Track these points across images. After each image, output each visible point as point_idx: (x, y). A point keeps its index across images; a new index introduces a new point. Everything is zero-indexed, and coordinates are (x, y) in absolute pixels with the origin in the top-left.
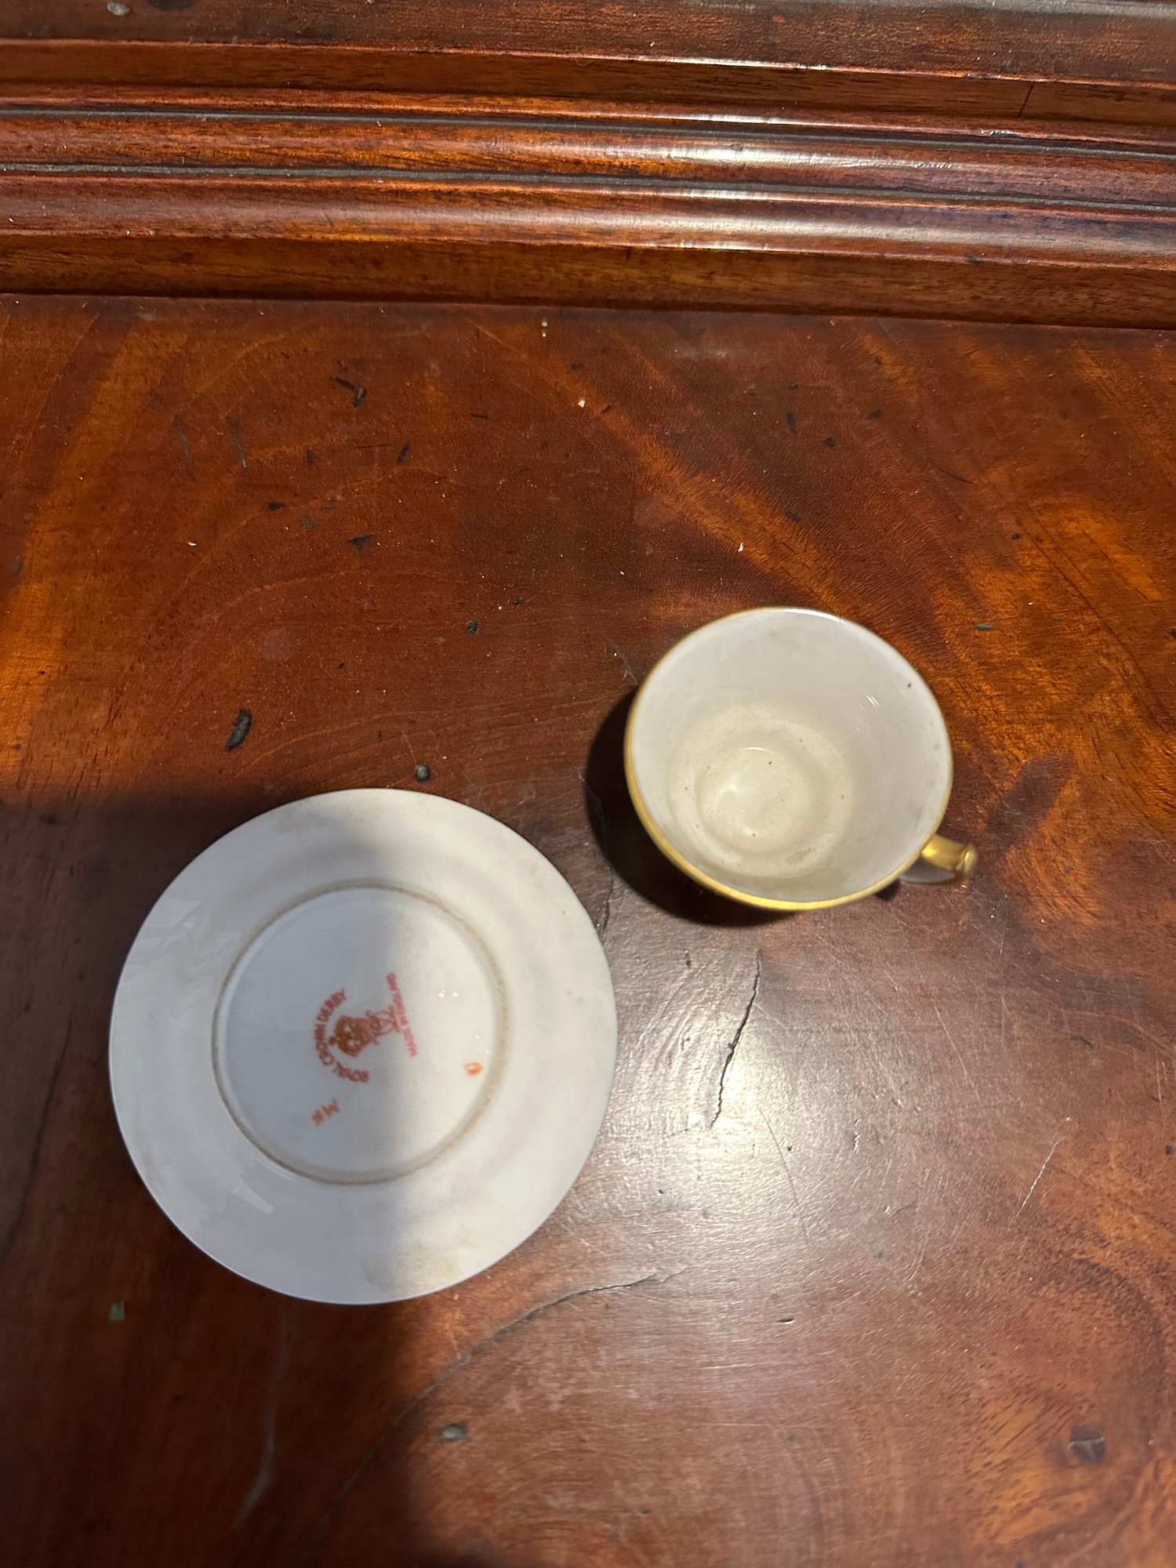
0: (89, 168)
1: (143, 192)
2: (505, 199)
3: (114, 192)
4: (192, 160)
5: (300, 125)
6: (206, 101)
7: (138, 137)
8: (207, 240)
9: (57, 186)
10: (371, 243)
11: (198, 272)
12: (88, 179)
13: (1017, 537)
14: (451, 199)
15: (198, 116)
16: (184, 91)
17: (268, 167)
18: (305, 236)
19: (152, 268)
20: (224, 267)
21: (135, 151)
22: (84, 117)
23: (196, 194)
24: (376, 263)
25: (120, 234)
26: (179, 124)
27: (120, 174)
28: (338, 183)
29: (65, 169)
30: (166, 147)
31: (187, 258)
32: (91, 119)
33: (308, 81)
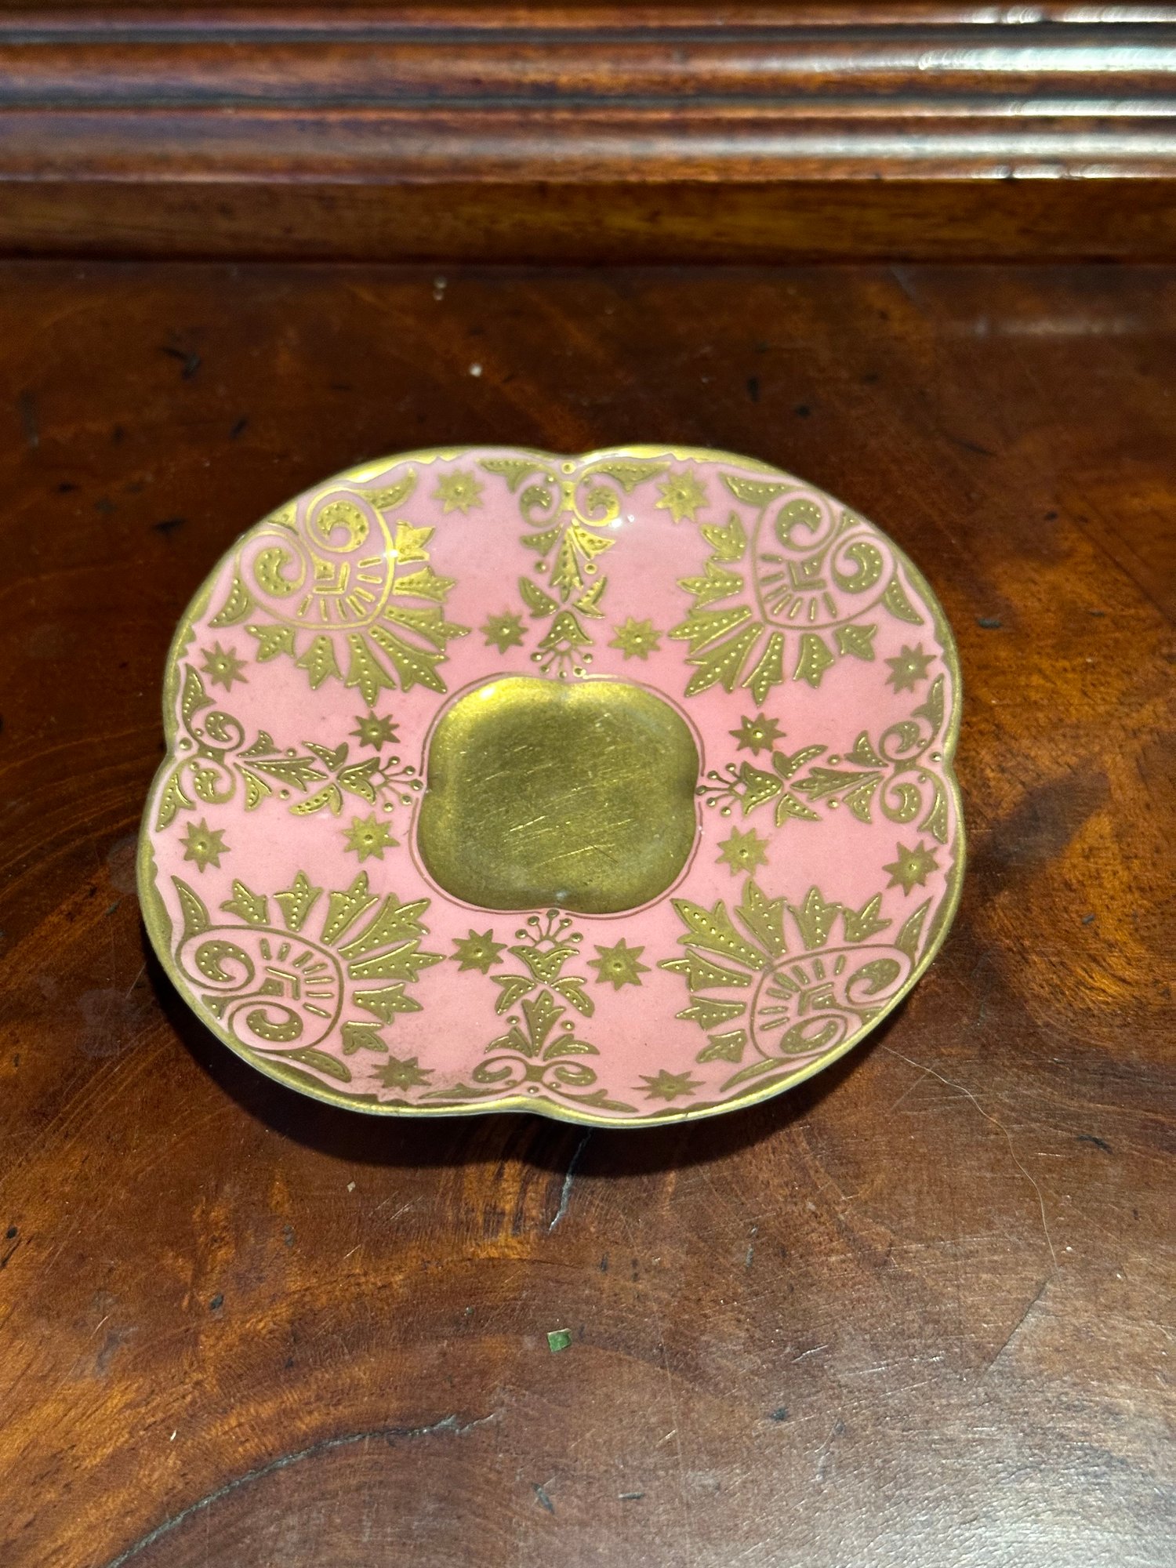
13: (1052, 516)
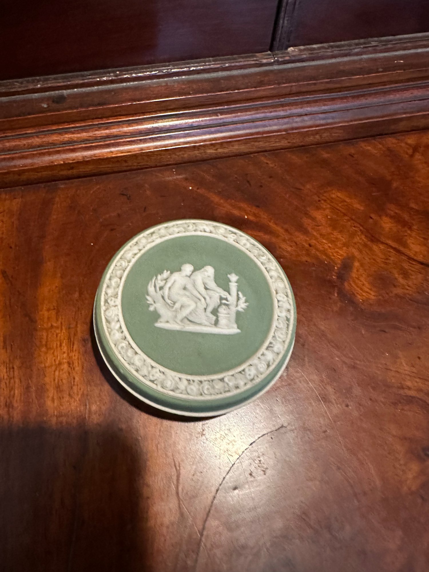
0: (42, 148)
1: (58, 152)
2: (159, 138)
3: (49, 154)
4: (71, 142)
5: (100, 128)
6: (73, 126)
7: (55, 138)
8: (78, 162)
9: (33, 154)
10: (124, 156)
11: (75, 172)
12: (43, 151)
13: (319, 201)
14: (145, 141)
15: (71, 130)
16: (66, 124)
17: (92, 140)
18: (106, 157)
19: (62, 173)
20: (83, 169)
21: (56, 142)
22: (40, 135)
23: (73, 150)
24: (126, 161)
25: (53, 164)
26: (66, 133)
27: (51, 148)
28: (112, 142)
29: (35, 149)
30: (64, 139)
31: (72, 168)
32: (41, 135)
33: (100, 116)
